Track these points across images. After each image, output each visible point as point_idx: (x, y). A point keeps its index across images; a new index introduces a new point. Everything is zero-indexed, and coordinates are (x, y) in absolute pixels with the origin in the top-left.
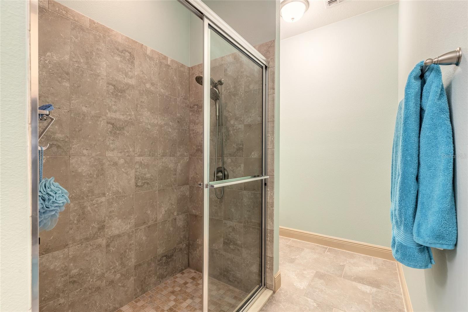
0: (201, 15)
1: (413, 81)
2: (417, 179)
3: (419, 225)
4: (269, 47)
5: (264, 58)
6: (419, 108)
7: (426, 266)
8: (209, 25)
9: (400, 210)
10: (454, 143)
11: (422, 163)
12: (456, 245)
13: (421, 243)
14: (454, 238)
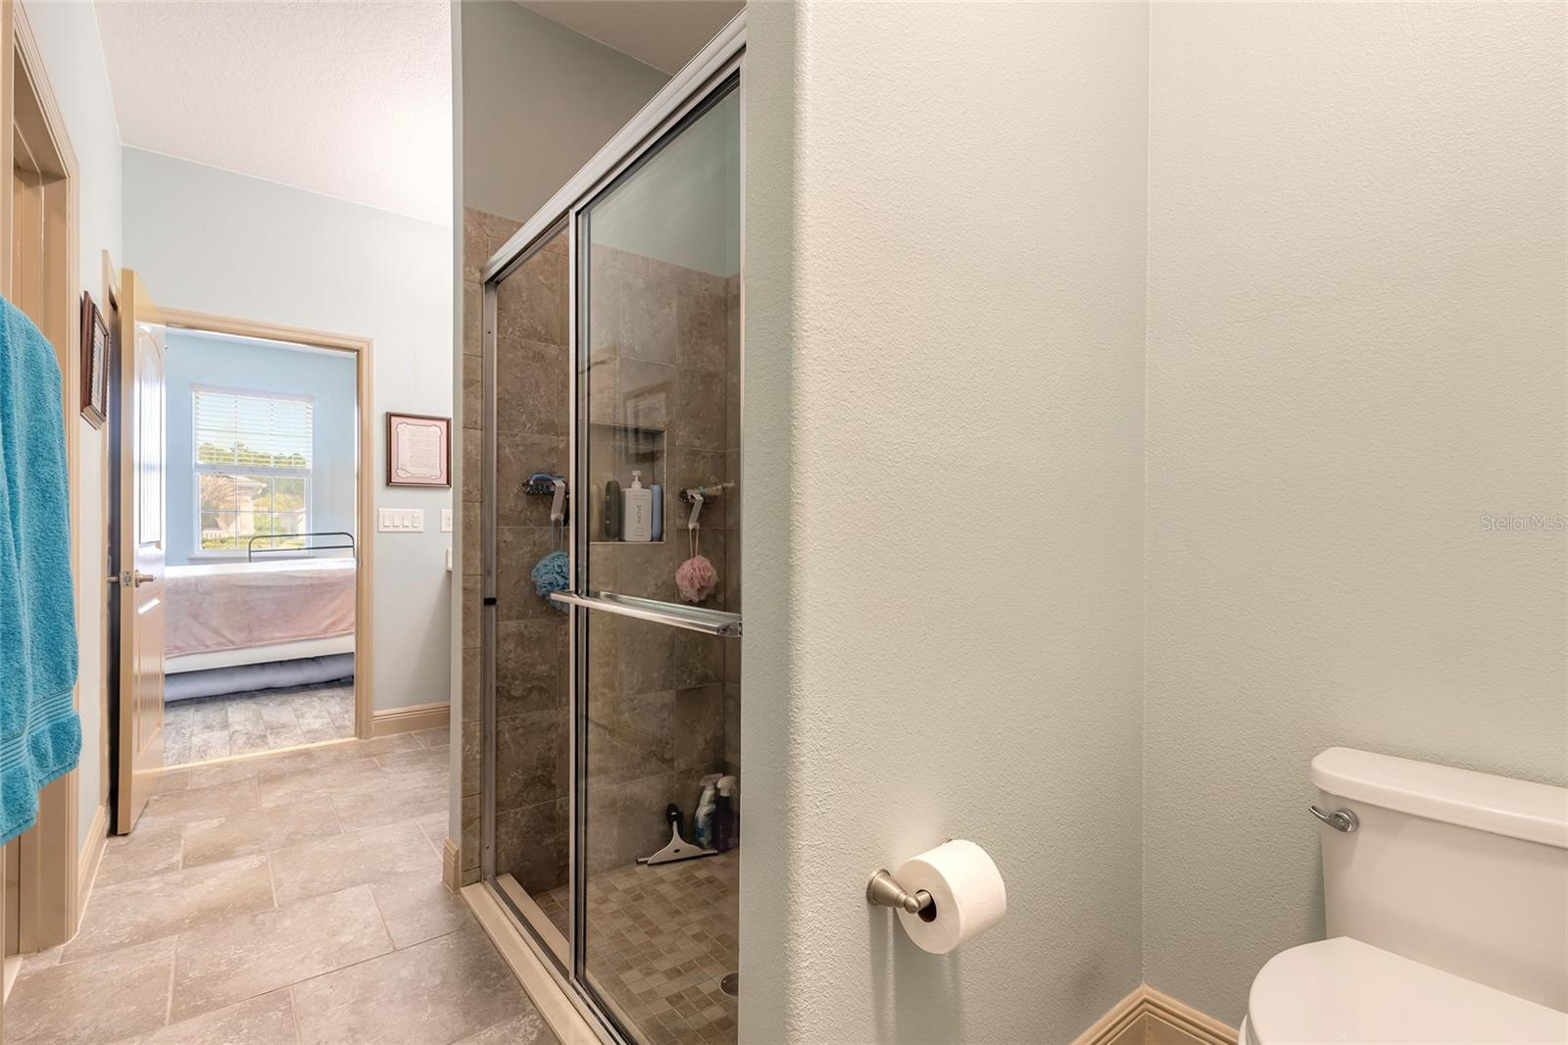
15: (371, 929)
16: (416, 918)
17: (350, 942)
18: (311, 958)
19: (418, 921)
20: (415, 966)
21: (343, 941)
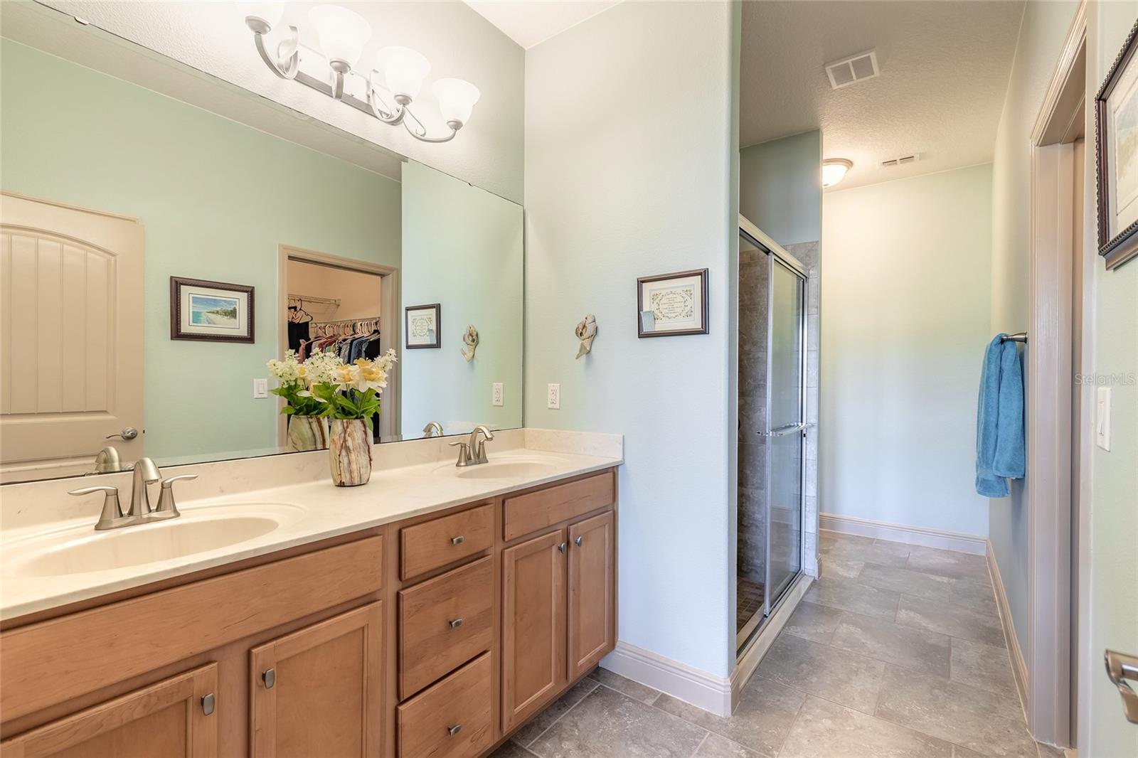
0: (768, 252)
1: (993, 348)
2: (997, 425)
3: (997, 462)
4: (809, 251)
5: (801, 265)
6: (998, 370)
7: (1003, 496)
8: (775, 260)
9: (982, 452)
10: (1024, 394)
11: (1000, 412)
12: (1024, 475)
13: (999, 475)
14: (1023, 469)
15: (809, 717)
16: (778, 703)
17: (826, 718)
18: (855, 726)
19: (779, 700)
20: (806, 678)
21: (830, 722)
